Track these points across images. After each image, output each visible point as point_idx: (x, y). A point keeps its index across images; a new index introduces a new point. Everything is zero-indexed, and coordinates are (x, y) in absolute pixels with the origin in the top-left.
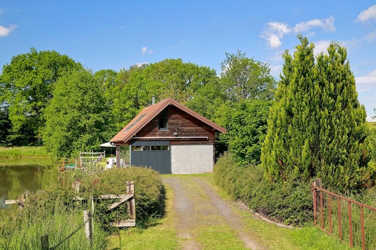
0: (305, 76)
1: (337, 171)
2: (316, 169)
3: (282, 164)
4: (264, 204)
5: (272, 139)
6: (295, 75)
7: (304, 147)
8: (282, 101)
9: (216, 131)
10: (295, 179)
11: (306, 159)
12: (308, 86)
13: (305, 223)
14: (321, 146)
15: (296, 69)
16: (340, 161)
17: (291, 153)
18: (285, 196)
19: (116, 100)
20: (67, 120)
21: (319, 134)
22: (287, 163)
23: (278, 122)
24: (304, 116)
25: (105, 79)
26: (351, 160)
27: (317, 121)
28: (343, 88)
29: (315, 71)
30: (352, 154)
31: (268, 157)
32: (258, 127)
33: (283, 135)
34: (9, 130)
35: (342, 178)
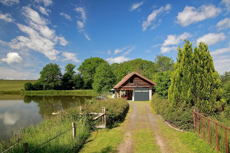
0: (188, 58)
1: (205, 103)
2: (195, 102)
3: (177, 99)
4: (169, 118)
5: (173, 87)
6: (183, 57)
7: (188, 91)
8: (177, 70)
9: (153, 84)
10: (184, 107)
11: (190, 97)
12: (190, 62)
13: (189, 130)
14: (197, 91)
15: (184, 55)
16: (207, 98)
17: (182, 94)
18: (179, 115)
19: (118, 74)
20: (100, 80)
21: (196, 85)
22: (180, 99)
23: (176, 79)
24: (188, 77)
25: (115, 66)
26: (212, 98)
27: (195, 79)
28: (207, 63)
29: (193, 55)
30: (212, 95)
31: (171, 96)
32: (168, 82)
33: (178, 86)
34: (83, 84)
35: (208, 107)
